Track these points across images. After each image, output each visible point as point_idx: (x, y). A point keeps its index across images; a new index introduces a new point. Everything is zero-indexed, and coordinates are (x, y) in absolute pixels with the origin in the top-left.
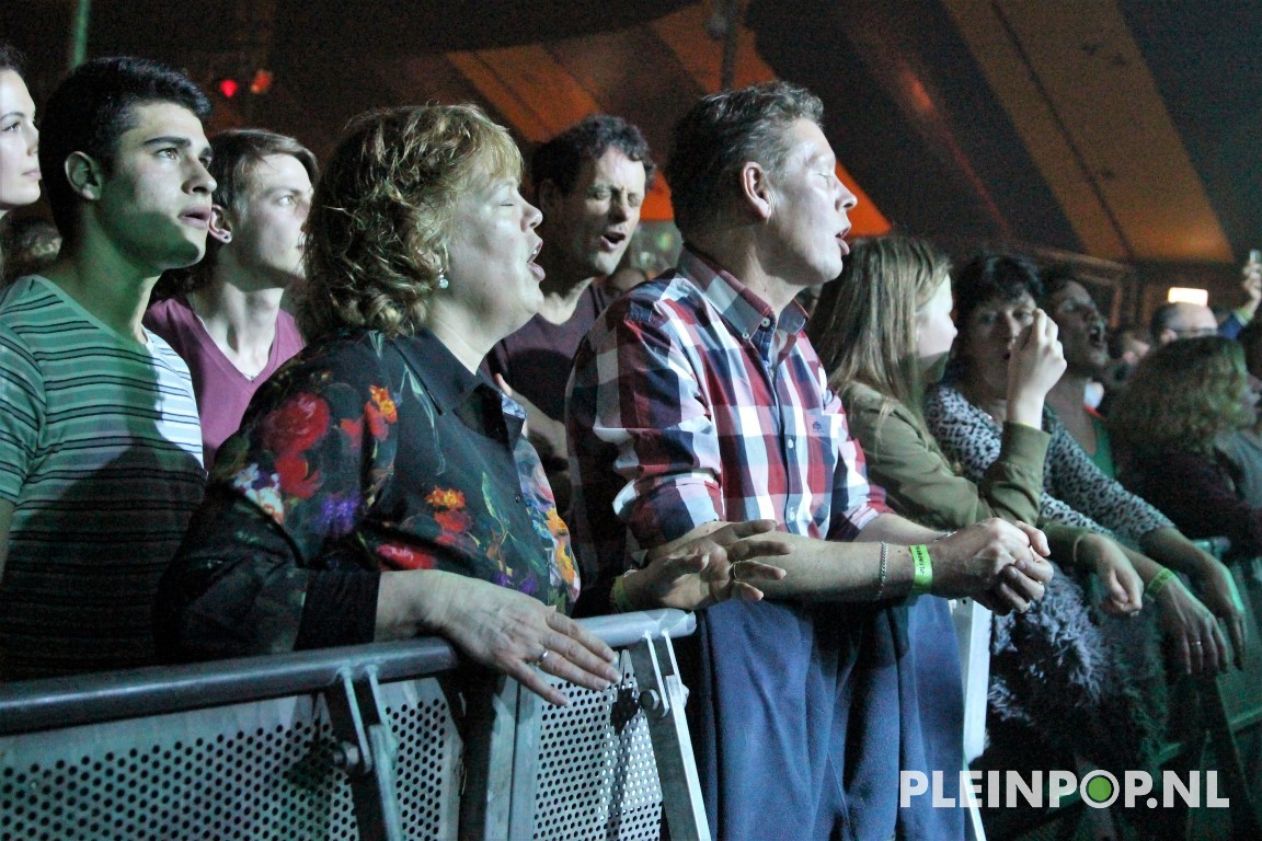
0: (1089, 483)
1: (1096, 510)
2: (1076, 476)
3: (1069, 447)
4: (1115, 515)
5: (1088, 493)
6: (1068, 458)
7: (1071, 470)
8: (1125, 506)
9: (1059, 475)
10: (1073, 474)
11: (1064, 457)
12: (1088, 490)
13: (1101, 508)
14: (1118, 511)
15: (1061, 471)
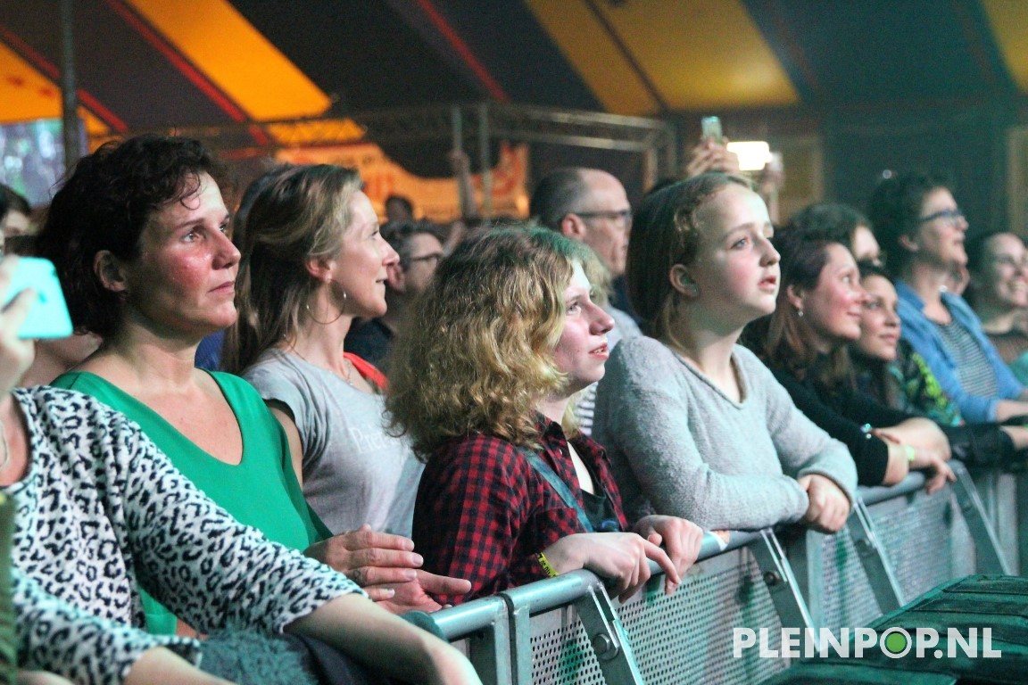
0: (199, 543)
1: (218, 592)
2: (173, 532)
3: (152, 476)
4: (251, 596)
5: (200, 560)
6: (155, 498)
7: (164, 519)
8: (265, 577)
9: (142, 533)
10: (167, 526)
11: (146, 496)
12: (199, 554)
13: (227, 587)
14: (256, 589)
15: (147, 523)
